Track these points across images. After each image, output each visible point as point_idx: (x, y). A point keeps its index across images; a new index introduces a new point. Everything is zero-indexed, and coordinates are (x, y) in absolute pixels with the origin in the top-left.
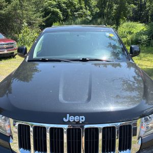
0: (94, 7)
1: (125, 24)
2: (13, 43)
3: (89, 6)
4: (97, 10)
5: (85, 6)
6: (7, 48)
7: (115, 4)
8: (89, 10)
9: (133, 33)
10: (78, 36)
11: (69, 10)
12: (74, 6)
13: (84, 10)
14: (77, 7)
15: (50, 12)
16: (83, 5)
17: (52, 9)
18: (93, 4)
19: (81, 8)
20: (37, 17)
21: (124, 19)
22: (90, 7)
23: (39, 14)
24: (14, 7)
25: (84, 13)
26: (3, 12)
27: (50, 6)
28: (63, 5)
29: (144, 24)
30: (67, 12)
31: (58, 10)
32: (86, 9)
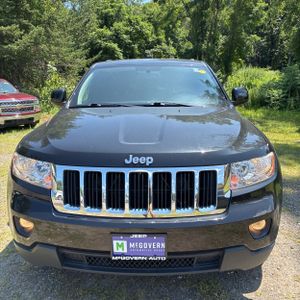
0: (184, 40)
1: (241, 72)
2: (32, 102)
3: (173, 38)
4: (189, 45)
5: (166, 38)
6: (22, 110)
7: (223, 35)
8: (173, 45)
9: (255, 86)
10: (148, 71)
11: (136, 46)
12: (145, 39)
13: (165, 46)
14: (150, 40)
15: (100, 49)
16: (162, 37)
17: (104, 44)
18: (181, 35)
19: (159, 42)
20: (76, 57)
21: (239, 62)
22: (176, 41)
23: (79, 52)
24: (35, 39)
25: (164, 50)
26: (15, 47)
27: (100, 38)
28: (125, 36)
29: (278, 71)
30: (133, 49)
31: (115, 46)
32: (168, 43)
